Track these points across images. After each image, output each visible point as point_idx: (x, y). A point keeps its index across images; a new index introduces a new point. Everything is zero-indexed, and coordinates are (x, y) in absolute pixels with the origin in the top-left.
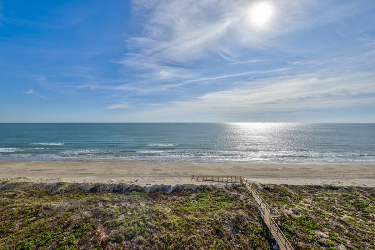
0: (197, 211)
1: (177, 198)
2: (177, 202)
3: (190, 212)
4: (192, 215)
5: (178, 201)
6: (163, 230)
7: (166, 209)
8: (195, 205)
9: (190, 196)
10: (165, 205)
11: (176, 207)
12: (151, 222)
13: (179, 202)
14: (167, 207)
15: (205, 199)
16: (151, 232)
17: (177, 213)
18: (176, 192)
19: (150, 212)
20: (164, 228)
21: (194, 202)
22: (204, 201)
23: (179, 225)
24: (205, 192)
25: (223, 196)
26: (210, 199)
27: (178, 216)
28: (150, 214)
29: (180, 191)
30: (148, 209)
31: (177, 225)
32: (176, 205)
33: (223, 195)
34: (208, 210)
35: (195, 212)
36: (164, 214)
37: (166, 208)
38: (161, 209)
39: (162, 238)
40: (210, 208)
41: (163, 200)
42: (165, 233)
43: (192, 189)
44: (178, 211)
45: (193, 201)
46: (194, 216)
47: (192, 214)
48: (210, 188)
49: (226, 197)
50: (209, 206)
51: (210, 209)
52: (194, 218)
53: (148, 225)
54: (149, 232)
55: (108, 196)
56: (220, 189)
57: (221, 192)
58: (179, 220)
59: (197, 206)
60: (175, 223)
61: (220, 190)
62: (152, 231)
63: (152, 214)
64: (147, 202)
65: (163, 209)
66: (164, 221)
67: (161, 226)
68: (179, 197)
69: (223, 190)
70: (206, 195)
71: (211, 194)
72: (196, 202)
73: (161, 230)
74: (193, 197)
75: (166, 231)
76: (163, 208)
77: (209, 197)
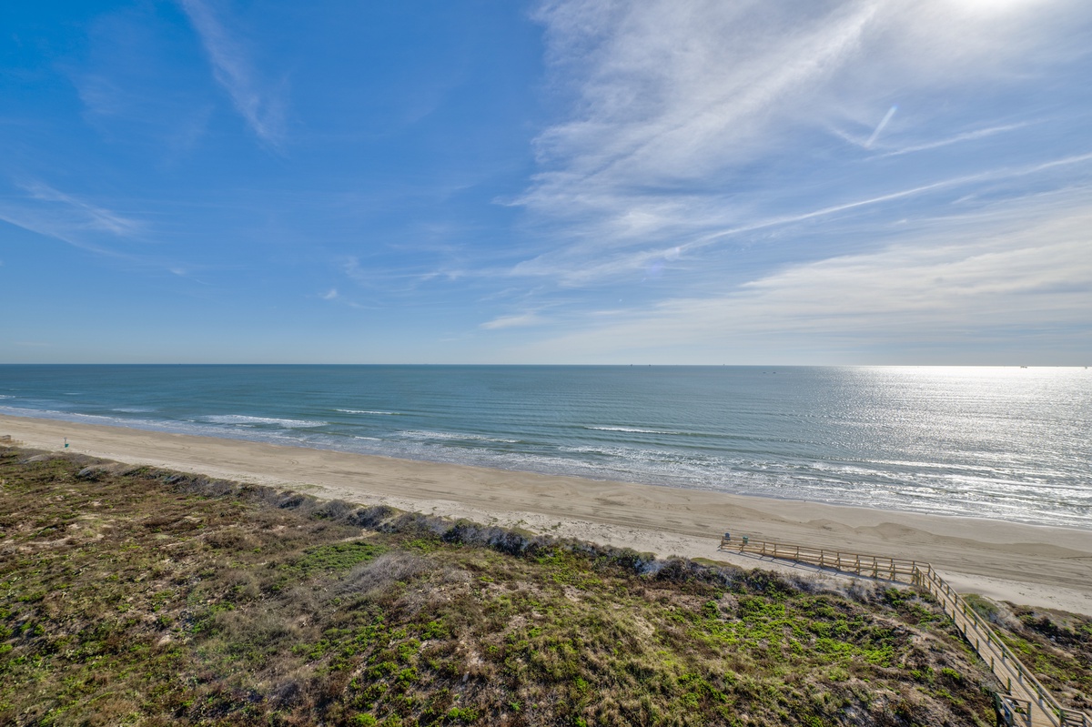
0: (739, 650)
1: (675, 599)
2: (674, 609)
3: (717, 649)
4: (725, 663)
5: (675, 605)
6: (630, 686)
7: (640, 624)
8: (733, 631)
9: (717, 598)
10: (635, 611)
11: (671, 625)
12: (595, 652)
13: (678, 612)
14: (643, 619)
15: (769, 619)
16: (596, 684)
17: (672, 643)
18: (669, 577)
19: (591, 623)
20: (632, 679)
21: (728, 619)
22: (767, 625)
23: (681, 681)
24: (771, 594)
25: (838, 621)
26: (790, 622)
27: (675, 652)
28: (592, 628)
29: (683, 578)
30: (587, 614)
31: (674, 680)
32: (669, 617)
33: (840, 617)
34: (783, 657)
35: (735, 654)
36: (632, 639)
37: (640, 621)
38: (624, 621)
39: (626, 708)
40: (786, 650)
41: (630, 594)
42: (636, 697)
43: (722, 577)
44: (677, 637)
45: (726, 615)
46: (730, 667)
47: (724, 658)
48: (787, 585)
49: (851, 627)
50: (785, 646)
51: (788, 656)
52: (731, 671)
53: (586, 660)
54: (590, 682)
55: (486, 556)
56: (826, 592)
57: (833, 604)
58: (680, 666)
59: (740, 635)
60: (668, 673)
61: (826, 596)
62: (598, 680)
63: (597, 631)
64: (584, 592)
65: (630, 621)
66: (633, 660)
67: (625, 672)
68: (680, 595)
69: (840, 600)
70: (774, 607)
71: (793, 604)
72: (739, 621)
73: (624, 685)
74: (726, 605)
75: (638, 691)
76: (631, 618)
77: (784, 612)
